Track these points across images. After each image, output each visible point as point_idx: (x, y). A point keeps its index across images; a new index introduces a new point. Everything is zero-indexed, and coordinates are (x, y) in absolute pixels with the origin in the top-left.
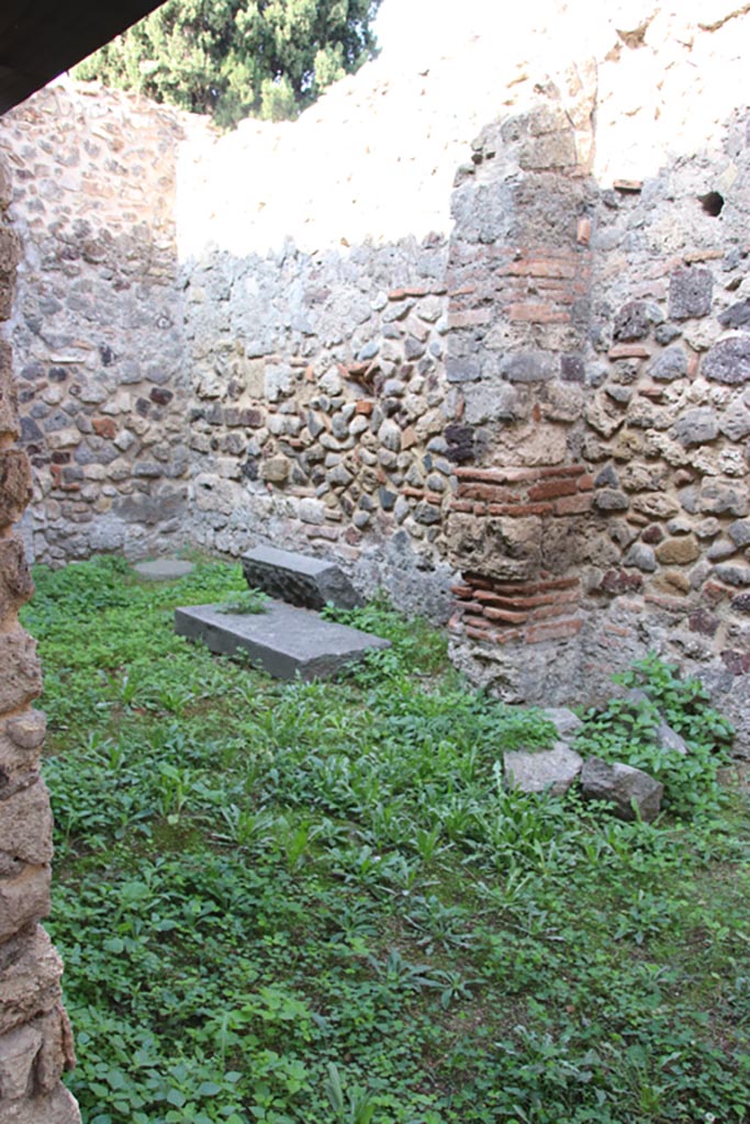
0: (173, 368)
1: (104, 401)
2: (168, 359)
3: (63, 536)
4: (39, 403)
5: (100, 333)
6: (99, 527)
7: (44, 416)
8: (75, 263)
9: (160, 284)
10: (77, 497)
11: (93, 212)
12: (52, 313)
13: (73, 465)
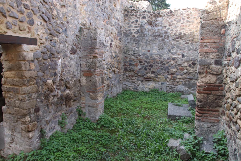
0: (197, 59)
1: (182, 64)
2: (196, 57)
3: (172, 88)
4: (169, 64)
5: (182, 52)
6: (179, 87)
7: (170, 66)
8: (178, 39)
9: (195, 42)
10: (175, 81)
11: (183, 30)
12: (173, 48)
13: (175, 75)
